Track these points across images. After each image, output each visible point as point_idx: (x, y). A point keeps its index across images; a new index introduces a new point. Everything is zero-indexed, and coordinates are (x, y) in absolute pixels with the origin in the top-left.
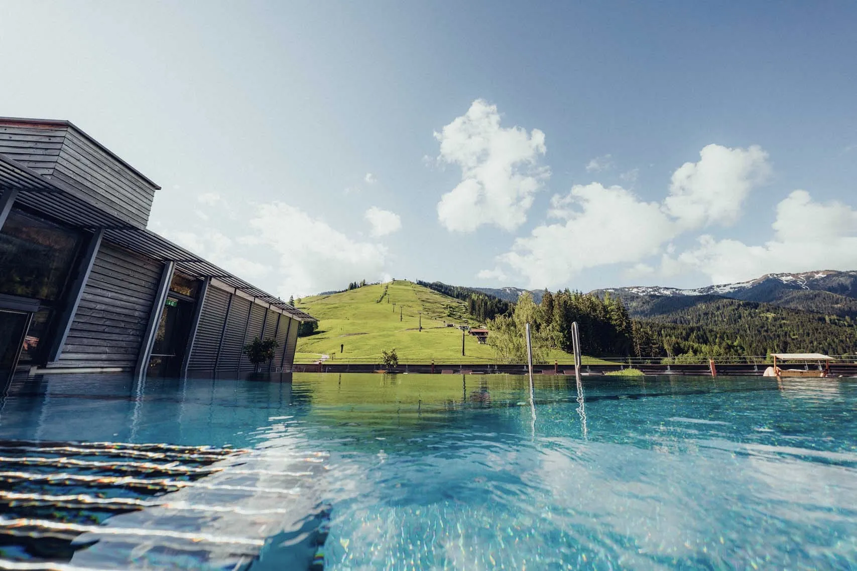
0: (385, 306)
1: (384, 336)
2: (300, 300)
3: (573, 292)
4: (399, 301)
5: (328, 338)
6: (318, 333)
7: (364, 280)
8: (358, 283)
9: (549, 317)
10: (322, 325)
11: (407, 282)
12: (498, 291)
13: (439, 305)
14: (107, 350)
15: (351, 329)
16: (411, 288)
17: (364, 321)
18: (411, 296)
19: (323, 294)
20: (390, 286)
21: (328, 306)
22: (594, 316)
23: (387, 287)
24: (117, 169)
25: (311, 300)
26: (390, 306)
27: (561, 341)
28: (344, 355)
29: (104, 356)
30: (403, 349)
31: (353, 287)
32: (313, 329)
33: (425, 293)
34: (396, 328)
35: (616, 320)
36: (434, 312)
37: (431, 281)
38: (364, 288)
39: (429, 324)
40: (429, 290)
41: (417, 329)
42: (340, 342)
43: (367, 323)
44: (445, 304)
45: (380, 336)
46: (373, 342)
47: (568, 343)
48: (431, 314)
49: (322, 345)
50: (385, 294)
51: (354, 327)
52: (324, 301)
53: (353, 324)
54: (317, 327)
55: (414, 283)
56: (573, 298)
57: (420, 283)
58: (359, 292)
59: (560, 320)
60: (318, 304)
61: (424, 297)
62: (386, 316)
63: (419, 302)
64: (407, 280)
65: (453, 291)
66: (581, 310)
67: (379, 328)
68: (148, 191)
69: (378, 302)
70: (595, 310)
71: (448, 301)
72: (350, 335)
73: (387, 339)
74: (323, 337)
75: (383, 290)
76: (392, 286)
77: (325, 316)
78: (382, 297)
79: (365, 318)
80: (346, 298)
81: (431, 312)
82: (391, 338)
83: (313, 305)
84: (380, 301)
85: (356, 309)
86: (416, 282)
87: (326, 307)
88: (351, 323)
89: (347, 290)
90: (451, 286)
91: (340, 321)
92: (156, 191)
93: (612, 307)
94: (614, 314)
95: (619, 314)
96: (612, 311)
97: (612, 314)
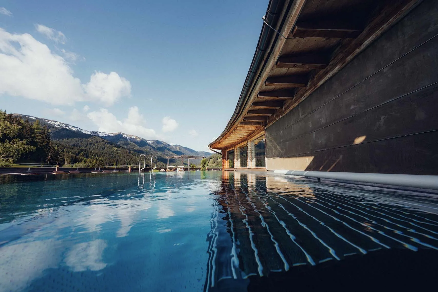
93: (38, 131)
94: (39, 135)
95: (43, 136)
96: (37, 133)
97: (37, 135)
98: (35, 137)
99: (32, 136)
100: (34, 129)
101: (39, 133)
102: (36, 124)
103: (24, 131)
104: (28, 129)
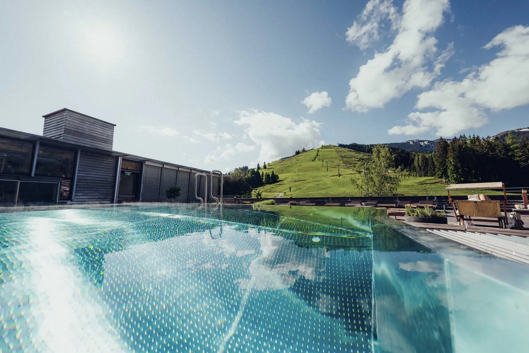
0: (318, 163)
1: (316, 181)
2: (269, 164)
3: (470, 137)
4: (326, 159)
5: (284, 184)
6: (279, 181)
7: (304, 148)
8: (301, 150)
9: (444, 160)
10: (281, 177)
11: (331, 146)
12: (402, 144)
13: (354, 159)
14: (97, 194)
15: (297, 178)
16: (334, 150)
17: (305, 173)
18: (335, 154)
19: (281, 159)
20: (320, 150)
21: (284, 166)
22: (493, 155)
23: (318, 151)
24: (92, 122)
25: (275, 163)
26: (321, 162)
27: (454, 178)
28: (292, 193)
29: (97, 197)
30: (327, 188)
31: (298, 153)
32: (276, 179)
33: (345, 152)
34: (324, 176)
35: (520, 156)
36: (350, 164)
37: (348, 143)
38: (304, 154)
39: (346, 172)
40: (347, 149)
41: (337, 175)
42: (290, 186)
43: (306, 174)
44: (359, 157)
45: (314, 181)
46: (309, 185)
47: (462, 179)
48: (348, 165)
49: (281, 188)
50: (317, 155)
51: (299, 177)
52: (282, 163)
53: (298, 175)
54: (278, 178)
55: (336, 146)
56: (468, 142)
57: (341, 146)
58: (301, 156)
59: (454, 161)
60: (278, 165)
61: (343, 154)
62: (318, 169)
63: (340, 158)
64: (331, 145)
65: (365, 148)
66: (478, 151)
67: (314, 176)
68: (110, 128)
69: (313, 161)
70: (494, 150)
71: (361, 155)
72: (296, 181)
73: (317, 183)
74: (281, 183)
75: (315, 153)
76: (321, 150)
77: (282, 171)
78: (316, 157)
79: (305, 171)
80: (294, 160)
81: (349, 164)
82: (320, 182)
83: (276, 166)
84: (314, 160)
85: (300, 166)
86: (337, 145)
87: (283, 166)
88: (297, 175)
89: (294, 156)
90: (363, 145)
91: (290, 174)
92: (115, 127)
93: (515, 145)
94: (518, 151)
95: (524, 151)
96: (515, 149)
97: (516, 152)
98: (513, 155)
99: (509, 154)
100: (509, 145)
101: (517, 148)
102: (510, 139)
103: (497, 151)
104: (501, 147)
